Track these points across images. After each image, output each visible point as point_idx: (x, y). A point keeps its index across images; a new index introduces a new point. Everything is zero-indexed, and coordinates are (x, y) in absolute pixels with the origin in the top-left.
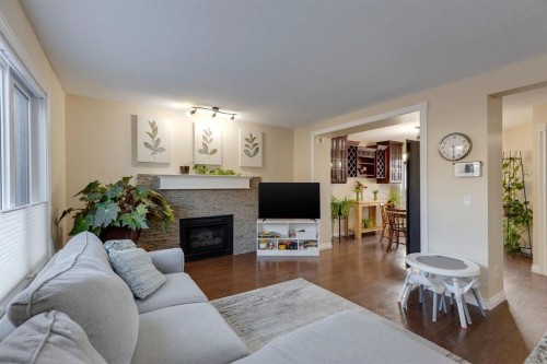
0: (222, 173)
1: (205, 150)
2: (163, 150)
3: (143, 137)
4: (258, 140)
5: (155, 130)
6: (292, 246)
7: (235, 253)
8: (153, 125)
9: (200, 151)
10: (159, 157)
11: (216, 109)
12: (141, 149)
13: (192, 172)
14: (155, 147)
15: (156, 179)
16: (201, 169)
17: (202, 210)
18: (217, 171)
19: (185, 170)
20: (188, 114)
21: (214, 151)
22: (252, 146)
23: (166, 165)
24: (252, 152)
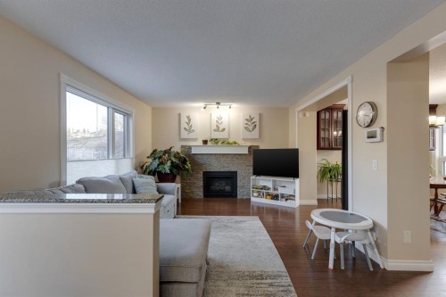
0: (228, 143)
1: (217, 129)
2: (193, 131)
3: (184, 125)
4: (256, 119)
5: (190, 120)
6: (275, 197)
7: (239, 197)
8: (188, 117)
9: (215, 130)
10: (192, 136)
11: (218, 103)
12: (183, 132)
13: (209, 143)
14: (190, 130)
15: (190, 148)
16: (216, 141)
17: (216, 167)
18: (225, 142)
19: (205, 142)
20: (203, 109)
21: (224, 130)
22: (251, 124)
23: (196, 139)
24: (251, 128)
